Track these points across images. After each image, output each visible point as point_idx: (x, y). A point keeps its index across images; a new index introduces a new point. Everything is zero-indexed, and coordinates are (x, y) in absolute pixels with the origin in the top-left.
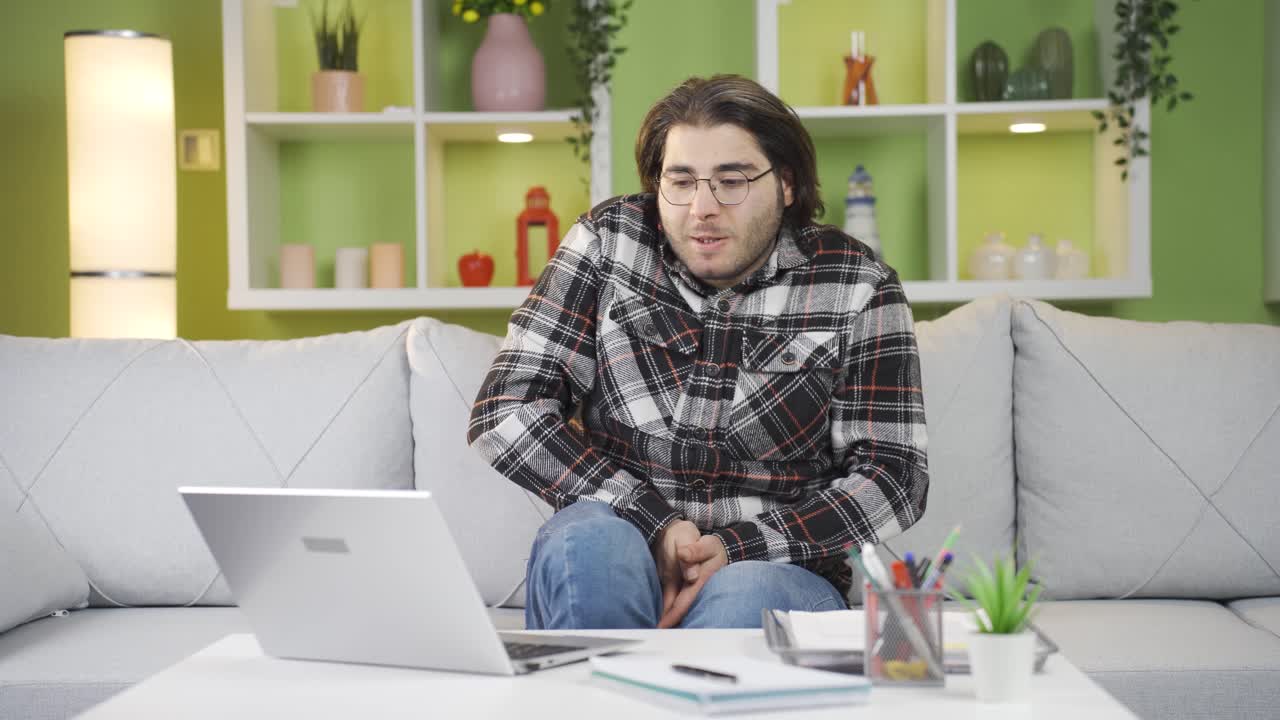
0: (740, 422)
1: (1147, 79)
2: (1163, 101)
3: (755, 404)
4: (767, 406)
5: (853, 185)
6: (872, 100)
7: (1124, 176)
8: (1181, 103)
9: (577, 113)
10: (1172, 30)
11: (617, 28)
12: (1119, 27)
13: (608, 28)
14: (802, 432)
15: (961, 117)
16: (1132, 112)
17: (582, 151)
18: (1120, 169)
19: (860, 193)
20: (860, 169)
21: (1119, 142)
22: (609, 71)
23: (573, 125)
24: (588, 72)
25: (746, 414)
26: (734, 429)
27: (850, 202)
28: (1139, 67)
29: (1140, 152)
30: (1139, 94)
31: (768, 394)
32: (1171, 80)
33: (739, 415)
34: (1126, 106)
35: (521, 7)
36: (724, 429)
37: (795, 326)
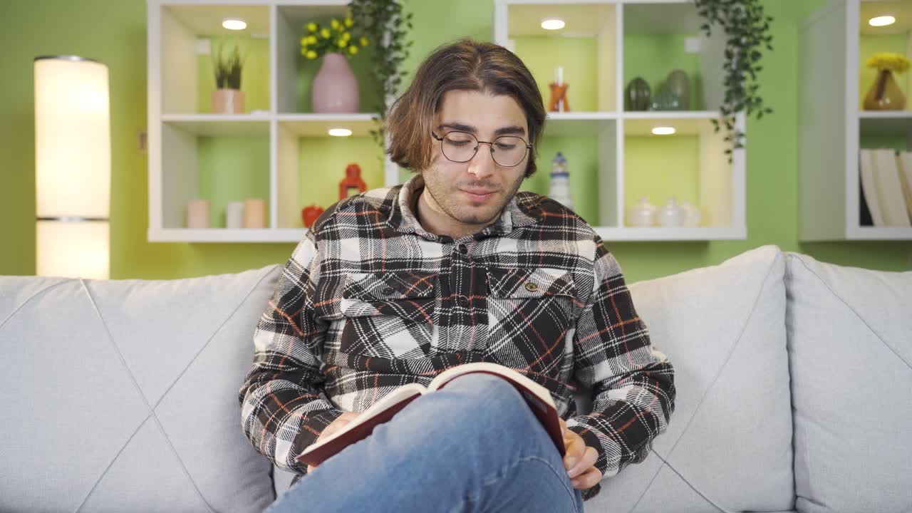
0: (496, 344)
1: (743, 99)
2: (755, 113)
3: (508, 327)
4: (518, 329)
5: (555, 164)
6: (567, 109)
7: (730, 161)
8: (765, 116)
9: (376, 115)
10: (759, 69)
11: (403, 59)
12: (726, 66)
13: (397, 60)
14: (549, 352)
15: (626, 121)
16: (734, 120)
17: (380, 140)
18: (727, 157)
19: (560, 170)
20: (559, 155)
21: (727, 139)
22: (397, 86)
23: (373, 122)
24: (383, 88)
25: (501, 336)
26: (490, 351)
27: (554, 175)
28: (738, 91)
29: (739, 146)
30: (738, 109)
31: (518, 319)
32: (759, 100)
33: (495, 338)
34: (731, 116)
35: (343, 49)
36: (482, 351)
37: (533, 262)
